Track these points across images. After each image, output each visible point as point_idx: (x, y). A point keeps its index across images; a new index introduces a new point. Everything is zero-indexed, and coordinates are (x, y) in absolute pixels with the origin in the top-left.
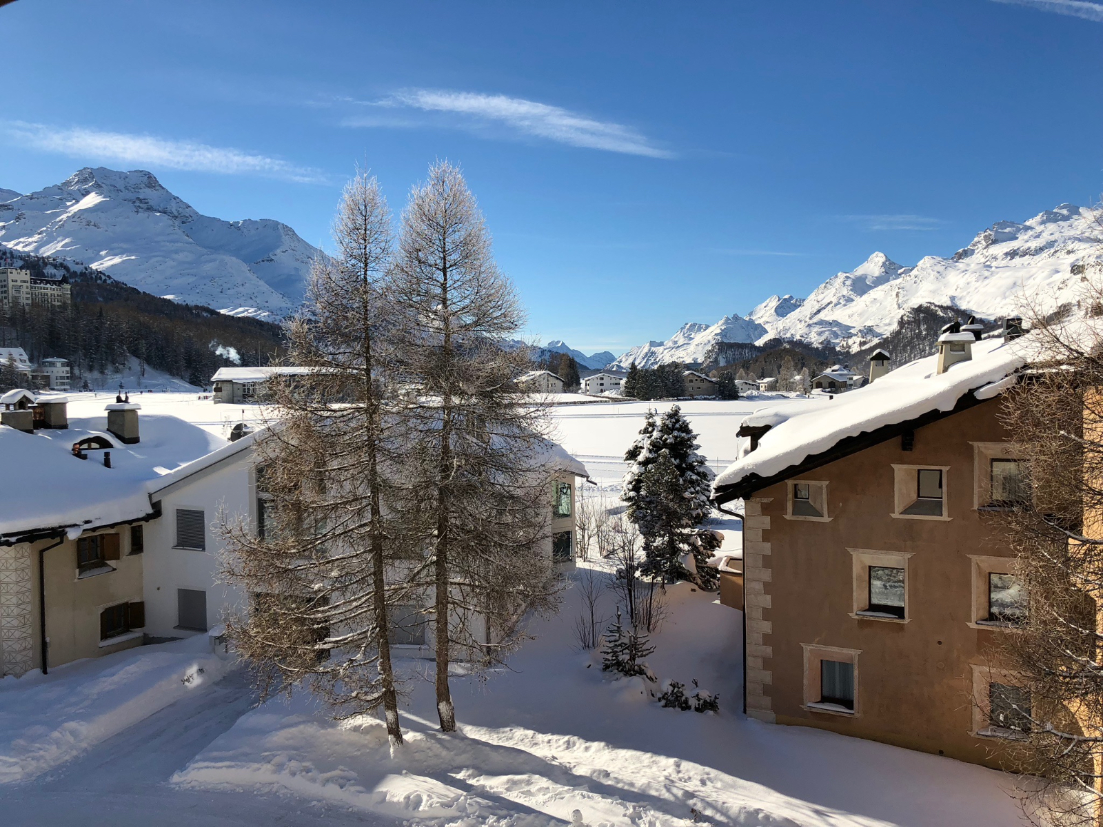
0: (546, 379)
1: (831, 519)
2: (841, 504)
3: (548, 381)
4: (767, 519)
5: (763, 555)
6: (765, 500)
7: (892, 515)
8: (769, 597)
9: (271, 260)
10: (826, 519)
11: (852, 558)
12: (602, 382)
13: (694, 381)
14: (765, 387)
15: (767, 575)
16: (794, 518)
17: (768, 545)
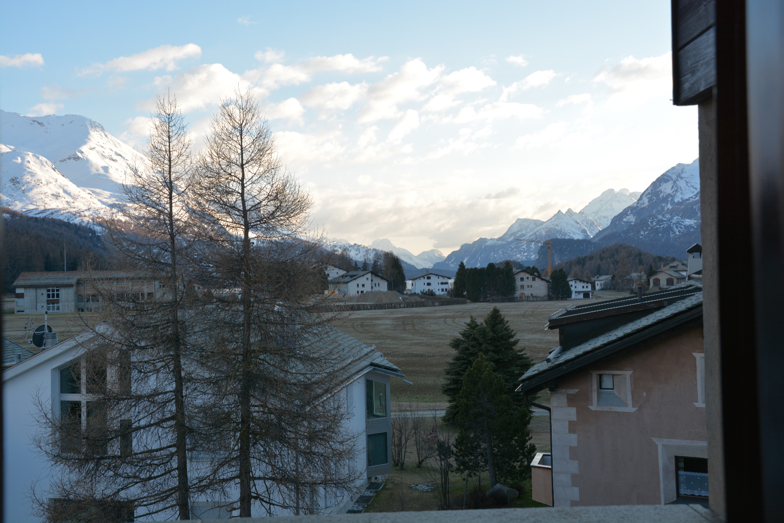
0: (370, 279)
1: (635, 409)
2: (645, 394)
3: (372, 281)
4: (573, 410)
5: (570, 447)
6: (572, 391)
7: (696, 404)
8: (576, 489)
9: (78, 158)
10: (631, 409)
11: (657, 448)
12: (429, 281)
13: (525, 279)
14: (601, 284)
15: (574, 467)
16: (599, 409)
17: (574, 437)
